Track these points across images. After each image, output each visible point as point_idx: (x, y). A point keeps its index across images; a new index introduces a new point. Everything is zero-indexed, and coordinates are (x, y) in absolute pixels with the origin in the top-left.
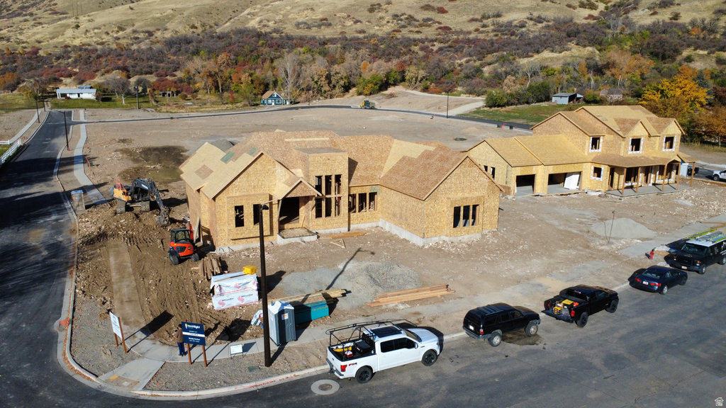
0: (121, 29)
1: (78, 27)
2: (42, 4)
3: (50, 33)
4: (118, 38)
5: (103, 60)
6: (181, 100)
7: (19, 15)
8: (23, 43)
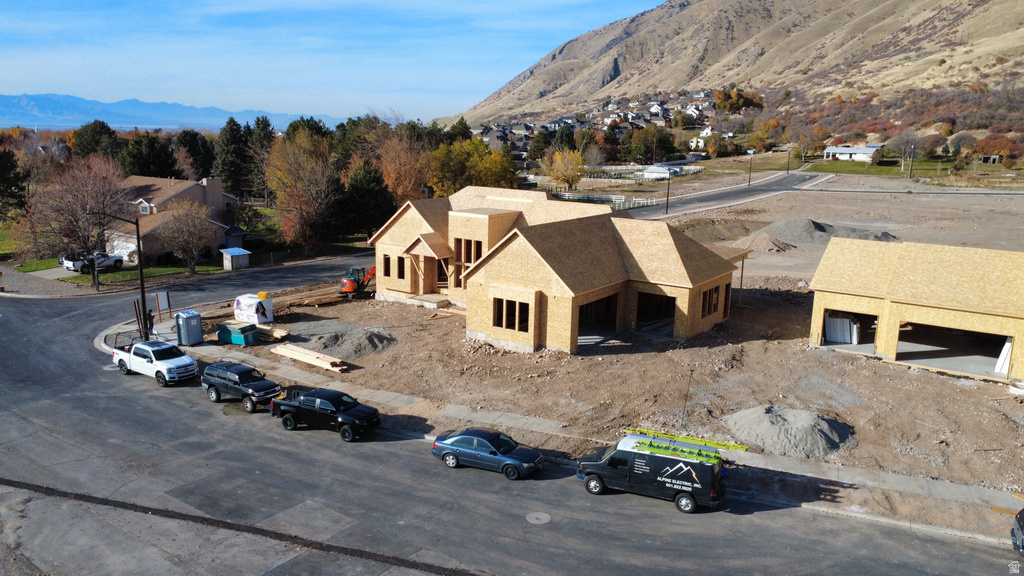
0: (1001, 61)
1: (943, 62)
2: (939, 34)
3: (906, 74)
4: (986, 76)
5: (941, 108)
6: (1004, 169)
7: (905, 51)
8: (867, 88)
